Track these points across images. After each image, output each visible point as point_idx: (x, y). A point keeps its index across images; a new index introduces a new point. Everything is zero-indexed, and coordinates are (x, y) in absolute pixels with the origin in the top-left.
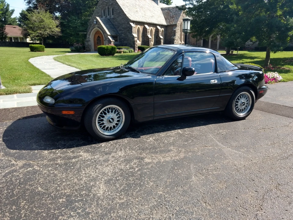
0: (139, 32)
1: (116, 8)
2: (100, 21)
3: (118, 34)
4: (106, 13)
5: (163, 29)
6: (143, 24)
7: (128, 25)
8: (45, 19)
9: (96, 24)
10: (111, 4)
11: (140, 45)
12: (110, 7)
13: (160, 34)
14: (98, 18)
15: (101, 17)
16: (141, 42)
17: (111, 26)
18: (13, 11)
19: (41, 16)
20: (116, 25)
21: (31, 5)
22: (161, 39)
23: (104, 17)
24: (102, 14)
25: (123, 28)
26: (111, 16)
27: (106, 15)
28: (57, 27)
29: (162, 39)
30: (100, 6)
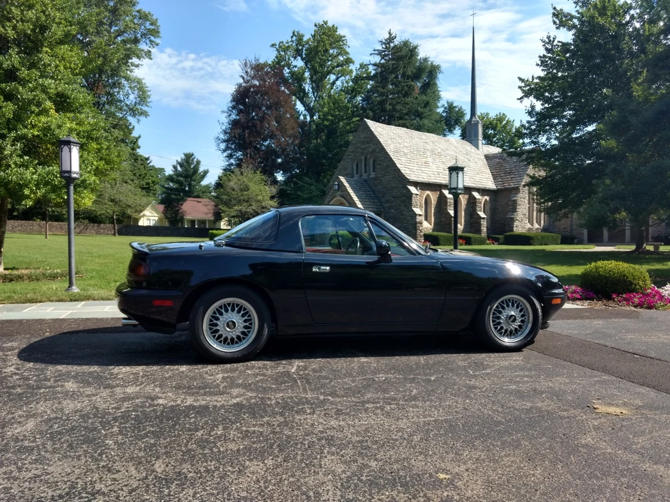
0: (429, 206)
1: (381, 159)
2: (346, 184)
3: (383, 210)
4: (361, 167)
5: (487, 198)
6: (439, 189)
7: (404, 191)
8: (251, 185)
9: (338, 190)
10: (371, 150)
11: (431, 231)
12: (368, 157)
13: (478, 209)
14: (342, 179)
15: (349, 176)
16: (433, 224)
17: (369, 193)
18: (206, 173)
19: (245, 180)
20: (378, 192)
21: (232, 161)
22: (480, 218)
23: (356, 177)
24: (353, 171)
25: (393, 197)
26: (370, 175)
27: (361, 172)
28: (272, 198)
29: (483, 218)
30: (350, 155)
